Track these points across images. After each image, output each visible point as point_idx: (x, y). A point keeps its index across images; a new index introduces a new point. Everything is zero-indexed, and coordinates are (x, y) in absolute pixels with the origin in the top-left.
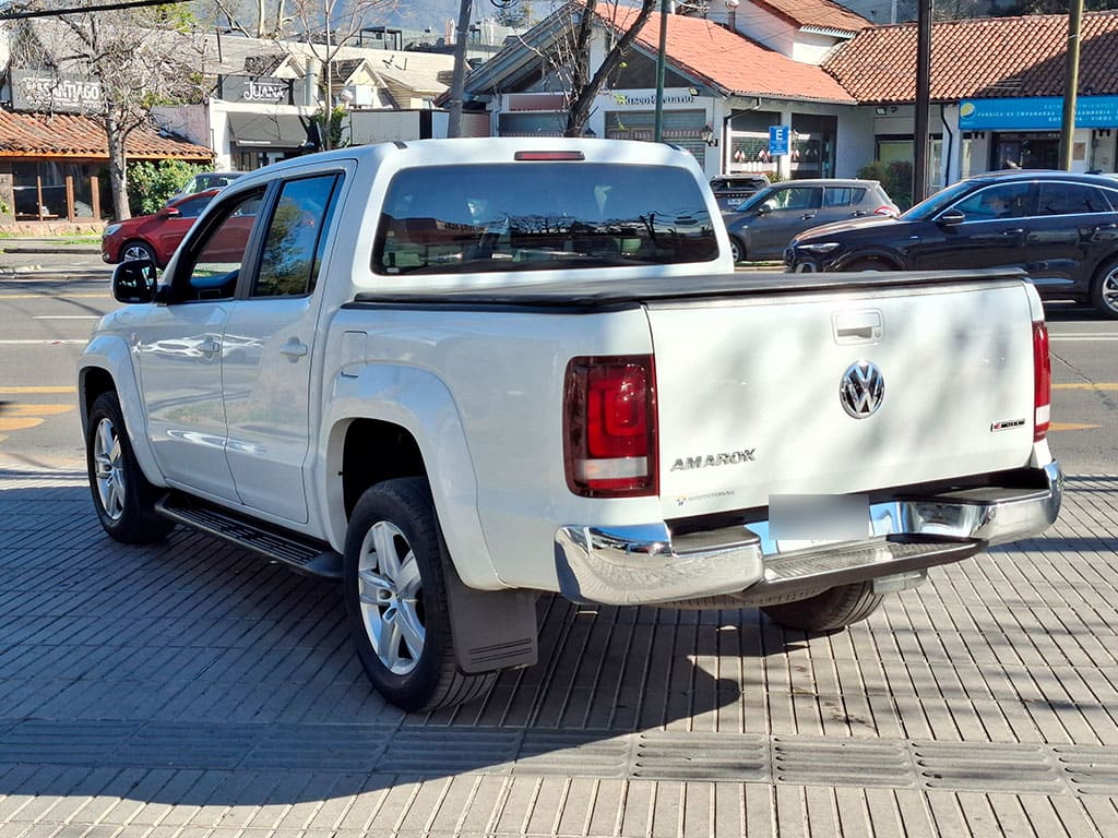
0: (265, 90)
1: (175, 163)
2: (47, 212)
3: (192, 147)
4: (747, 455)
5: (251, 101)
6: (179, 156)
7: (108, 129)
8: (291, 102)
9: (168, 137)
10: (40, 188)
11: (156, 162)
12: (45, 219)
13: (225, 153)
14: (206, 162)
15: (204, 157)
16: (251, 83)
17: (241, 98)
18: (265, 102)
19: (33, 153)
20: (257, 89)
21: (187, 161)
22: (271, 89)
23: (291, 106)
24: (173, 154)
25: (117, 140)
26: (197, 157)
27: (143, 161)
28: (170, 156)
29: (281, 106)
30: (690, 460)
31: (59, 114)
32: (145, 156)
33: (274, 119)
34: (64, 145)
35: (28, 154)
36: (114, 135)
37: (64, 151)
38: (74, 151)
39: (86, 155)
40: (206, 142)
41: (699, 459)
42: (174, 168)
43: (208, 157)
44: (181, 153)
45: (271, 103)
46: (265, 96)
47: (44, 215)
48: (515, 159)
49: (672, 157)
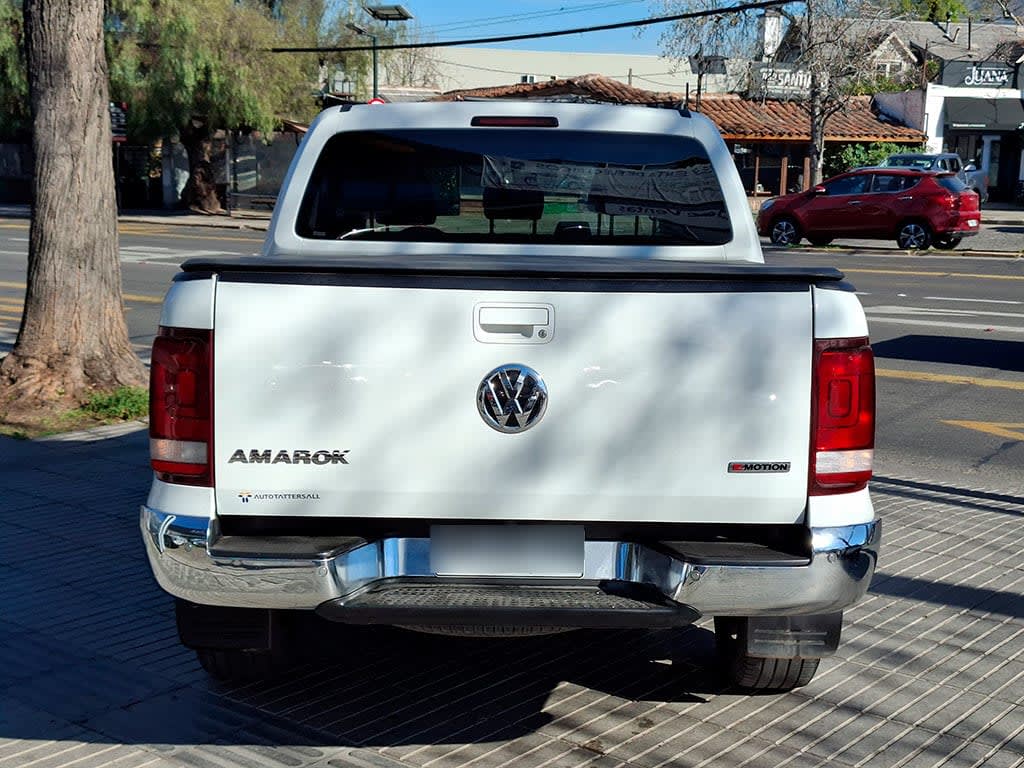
0: (988, 74)
1: (884, 145)
2: (762, 189)
3: (906, 131)
4: (337, 458)
5: (973, 86)
6: (889, 139)
7: (812, 114)
8: (1015, 86)
9: (886, 121)
10: (757, 167)
11: (866, 145)
12: (759, 195)
13: (937, 135)
14: (918, 145)
15: (915, 140)
16: (974, 68)
17: (961, 84)
18: (987, 86)
19: (752, 137)
20: (980, 74)
21: (898, 144)
22: (994, 73)
23: (1014, 90)
24: (885, 137)
25: (818, 123)
26: (907, 140)
27: (854, 144)
28: (881, 139)
29: (1002, 90)
30: (254, 453)
31: (773, 100)
32: (857, 139)
33: (993, 102)
34: (782, 129)
35: (748, 137)
36: (817, 120)
37: (781, 135)
38: (790, 135)
39: (801, 138)
40: (919, 125)
41: (267, 454)
42: (883, 150)
43: (919, 139)
44: (892, 136)
45: (992, 87)
46: (987, 81)
47: (758, 191)
48: (472, 124)
49: (676, 126)
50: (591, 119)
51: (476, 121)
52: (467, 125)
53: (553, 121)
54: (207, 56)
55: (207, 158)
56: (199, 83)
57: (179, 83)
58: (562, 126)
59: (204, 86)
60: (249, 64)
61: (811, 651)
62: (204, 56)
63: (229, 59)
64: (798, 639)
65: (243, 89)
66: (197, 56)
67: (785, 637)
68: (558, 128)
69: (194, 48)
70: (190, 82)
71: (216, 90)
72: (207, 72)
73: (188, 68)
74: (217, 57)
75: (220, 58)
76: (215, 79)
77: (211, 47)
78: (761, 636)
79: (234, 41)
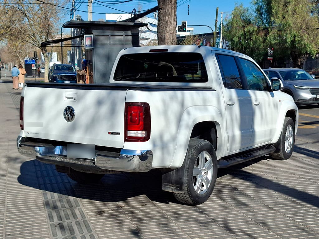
48: (150, 51)
49: (196, 50)
50: (176, 49)
51: (151, 51)
52: (148, 52)
53: (167, 50)
54: (295, 32)
55: (299, 64)
56: (292, 41)
57: (286, 41)
58: (169, 51)
59: (293, 42)
60: (308, 34)
61: (176, 190)
62: (294, 32)
63: (302, 33)
64: (173, 186)
65: (306, 42)
66: (291, 32)
67: (170, 186)
68: (168, 52)
69: (291, 30)
70: (289, 40)
71: (297, 42)
72: (295, 37)
73: (289, 36)
74: (298, 32)
75: (299, 32)
76: (296, 39)
77: (296, 29)
78: (165, 185)
79: (304, 26)
